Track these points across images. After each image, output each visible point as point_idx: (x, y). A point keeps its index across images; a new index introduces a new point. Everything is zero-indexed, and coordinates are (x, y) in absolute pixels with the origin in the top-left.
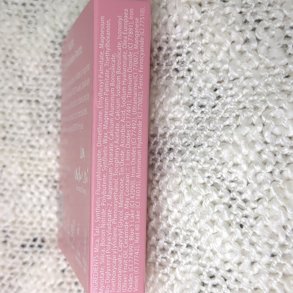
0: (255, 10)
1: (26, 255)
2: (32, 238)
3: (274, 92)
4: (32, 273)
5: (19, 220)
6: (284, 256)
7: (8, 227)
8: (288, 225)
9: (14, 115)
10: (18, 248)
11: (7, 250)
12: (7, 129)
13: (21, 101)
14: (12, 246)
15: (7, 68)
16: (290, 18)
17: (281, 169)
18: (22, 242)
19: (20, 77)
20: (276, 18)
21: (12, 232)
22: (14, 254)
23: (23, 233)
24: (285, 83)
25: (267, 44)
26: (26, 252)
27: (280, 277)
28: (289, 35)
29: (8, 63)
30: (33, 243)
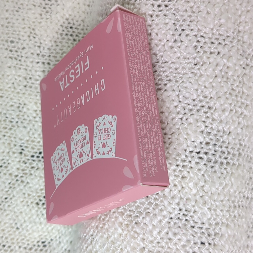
0: (182, 23)
1: (34, 162)
2: (38, 152)
3: (187, 73)
4: (36, 174)
5: (31, 139)
6: (183, 166)
7: (24, 143)
8: (187, 149)
9: (33, 72)
10: (29, 157)
11: (21, 158)
12: (28, 80)
13: (38, 63)
14: (25, 155)
15: (30, 40)
16: (201, 31)
17: (187, 117)
18: (32, 154)
19: (39, 47)
20: (193, 30)
21: (26, 147)
22: (26, 161)
23: (33, 148)
24: (194, 68)
25: (186, 44)
26: (34, 161)
27: (180, 178)
28: (199, 40)
29: (31, 38)
30: (39, 155)
